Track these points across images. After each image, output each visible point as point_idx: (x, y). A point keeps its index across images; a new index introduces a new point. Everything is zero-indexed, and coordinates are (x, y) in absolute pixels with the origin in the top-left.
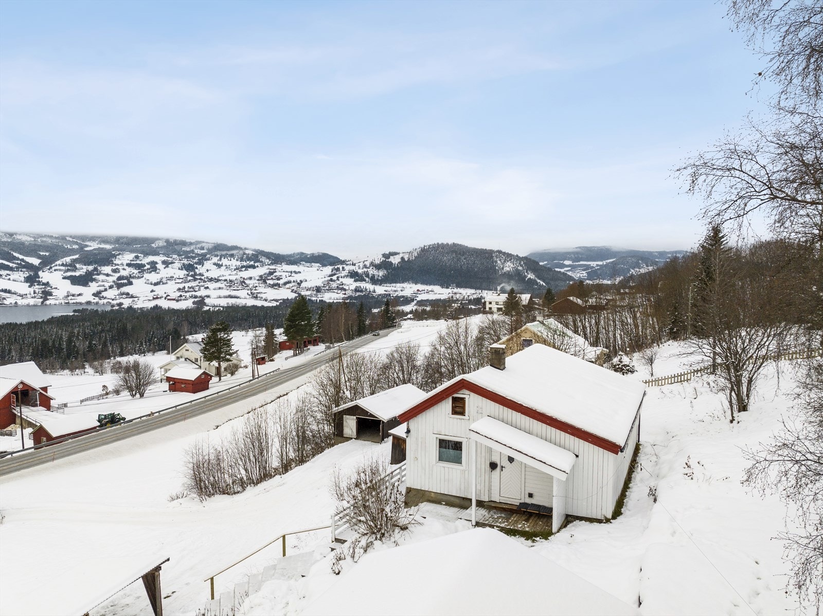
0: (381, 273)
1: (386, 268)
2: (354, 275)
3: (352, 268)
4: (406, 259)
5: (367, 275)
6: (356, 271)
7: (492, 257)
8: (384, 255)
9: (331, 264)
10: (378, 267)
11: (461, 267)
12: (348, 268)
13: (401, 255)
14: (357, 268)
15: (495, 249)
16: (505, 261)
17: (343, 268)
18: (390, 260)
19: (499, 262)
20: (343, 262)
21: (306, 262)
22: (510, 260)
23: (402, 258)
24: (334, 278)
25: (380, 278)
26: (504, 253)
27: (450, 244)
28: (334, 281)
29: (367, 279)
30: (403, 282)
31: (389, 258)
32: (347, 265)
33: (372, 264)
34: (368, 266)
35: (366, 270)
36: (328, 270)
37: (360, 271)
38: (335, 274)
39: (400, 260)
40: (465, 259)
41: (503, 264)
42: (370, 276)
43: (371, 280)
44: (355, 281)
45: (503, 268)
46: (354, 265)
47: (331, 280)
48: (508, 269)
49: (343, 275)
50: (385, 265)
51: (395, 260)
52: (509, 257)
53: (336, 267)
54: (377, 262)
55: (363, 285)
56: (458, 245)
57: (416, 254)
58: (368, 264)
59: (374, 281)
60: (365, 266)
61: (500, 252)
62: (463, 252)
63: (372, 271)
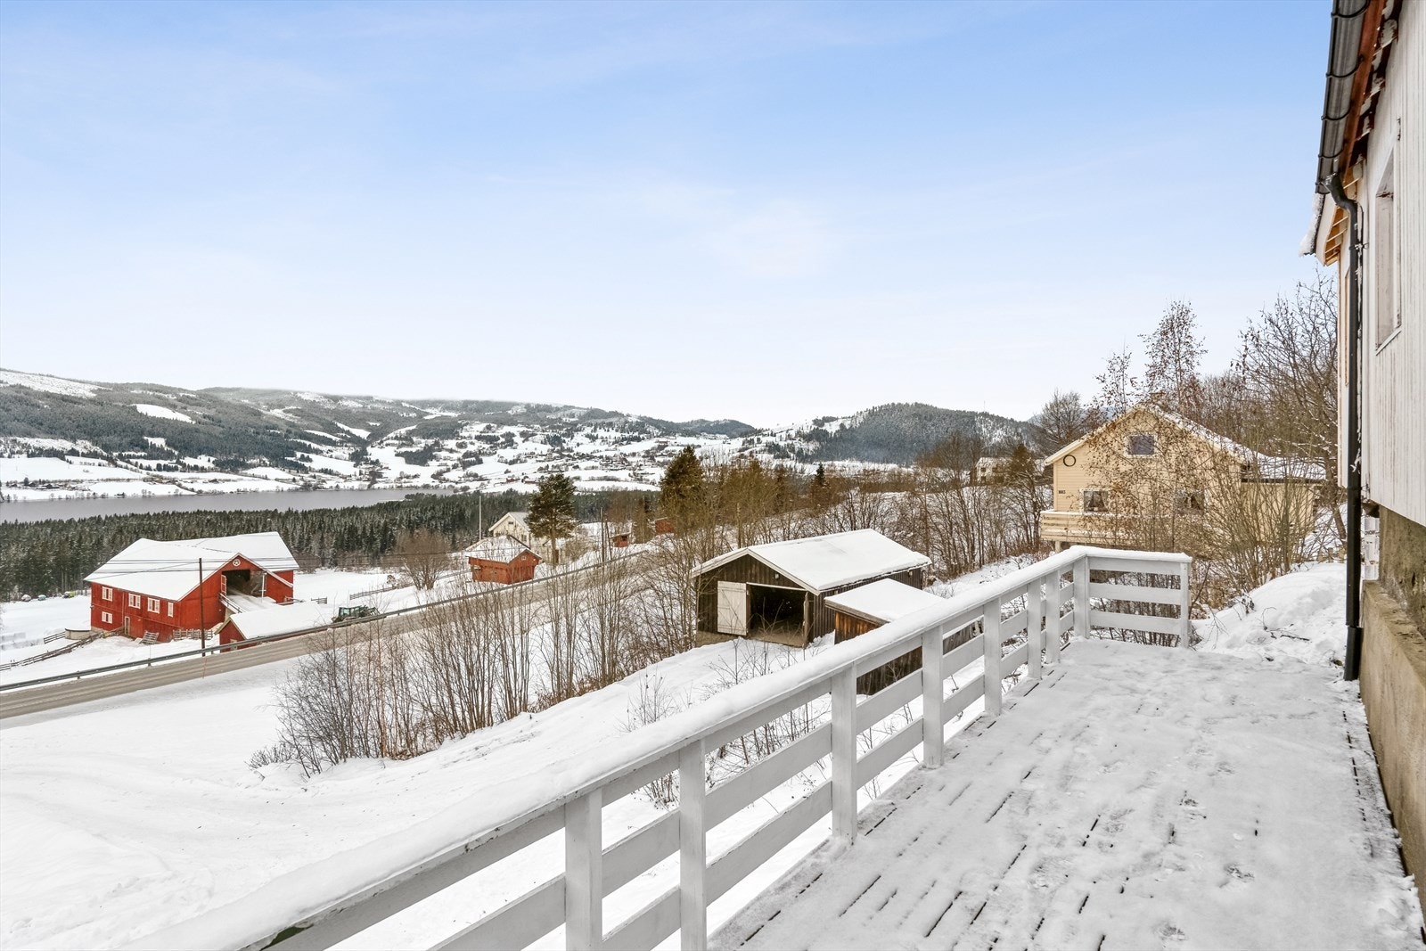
0: (811, 447)
1: (818, 439)
2: (772, 448)
3: (771, 439)
4: (848, 427)
5: (793, 450)
6: (776, 443)
7: (974, 422)
8: (815, 422)
9: (741, 436)
10: (808, 438)
11: (928, 437)
12: (764, 440)
13: (840, 421)
14: (778, 440)
15: (979, 410)
16: (993, 429)
17: (759, 439)
18: (824, 428)
19: (984, 429)
20: (758, 432)
21: (709, 433)
22: (1002, 426)
23: (842, 426)
24: (746, 453)
25: (810, 454)
26: (992, 417)
27: (910, 404)
28: (746, 457)
29: (792, 455)
30: (843, 459)
31: (823, 425)
32: (764, 435)
33: (799, 434)
34: (794, 436)
35: (790, 442)
36: (738, 443)
37: (782, 444)
38: (747, 449)
39: (838, 428)
40: (933, 425)
41: (990, 432)
42: (796, 450)
43: (797, 456)
44: (775, 457)
45: (990, 438)
46: (773, 435)
47: (742, 456)
48: (999, 440)
49: (758, 449)
50: (817, 435)
51: (832, 428)
52: (1000, 421)
53: (749, 439)
54: (807, 431)
55: (788, 463)
56: (923, 405)
57: (862, 420)
58: (793, 433)
59: (803, 457)
60: (789, 437)
61: (985, 415)
62: (931, 416)
63: (798, 444)
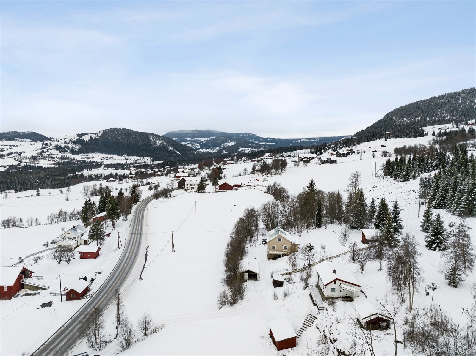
0: (78, 147)
1: (80, 144)
2: (58, 148)
3: (57, 143)
4: (94, 138)
5: (68, 148)
6: (60, 145)
7: (148, 137)
8: (78, 135)
9: (40, 141)
10: (75, 143)
11: (130, 143)
12: (53, 143)
13: (90, 135)
14: (61, 143)
15: (150, 132)
16: (156, 140)
17: (50, 143)
18: (82, 138)
19: (152, 140)
20: (49, 139)
21: (20, 138)
22: (159, 139)
23: (91, 137)
24: (45, 150)
25: (77, 150)
26: (155, 135)
27: (121, 129)
28: (45, 152)
29: (68, 151)
30: (93, 153)
31: (81, 137)
32: (53, 141)
33: (71, 141)
34: (68, 142)
35: (67, 145)
36: (39, 145)
37: (63, 146)
38: (45, 148)
39: (89, 138)
40: (132, 138)
41: (155, 141)
42: (70, 149)
43: (71, 151)
44: (60, 152)
45: (155, 144)
46: (57, 141)
47: (43, 152)
48: (158, 144)
49: (51, 148)
50: (80, 141)
51: (86, 138)
52: (158, 137)
53: (45, 142)
54: (74, 139)
55: (66, 155)
56: (127, 129)
57: (100, 135)
58: (68, 140)
59: (73, 152)
60: (66, 142)
61: (152, 134)
62: (131, 134)
63: (71, 146)
